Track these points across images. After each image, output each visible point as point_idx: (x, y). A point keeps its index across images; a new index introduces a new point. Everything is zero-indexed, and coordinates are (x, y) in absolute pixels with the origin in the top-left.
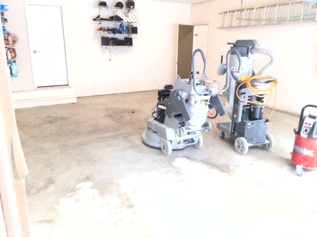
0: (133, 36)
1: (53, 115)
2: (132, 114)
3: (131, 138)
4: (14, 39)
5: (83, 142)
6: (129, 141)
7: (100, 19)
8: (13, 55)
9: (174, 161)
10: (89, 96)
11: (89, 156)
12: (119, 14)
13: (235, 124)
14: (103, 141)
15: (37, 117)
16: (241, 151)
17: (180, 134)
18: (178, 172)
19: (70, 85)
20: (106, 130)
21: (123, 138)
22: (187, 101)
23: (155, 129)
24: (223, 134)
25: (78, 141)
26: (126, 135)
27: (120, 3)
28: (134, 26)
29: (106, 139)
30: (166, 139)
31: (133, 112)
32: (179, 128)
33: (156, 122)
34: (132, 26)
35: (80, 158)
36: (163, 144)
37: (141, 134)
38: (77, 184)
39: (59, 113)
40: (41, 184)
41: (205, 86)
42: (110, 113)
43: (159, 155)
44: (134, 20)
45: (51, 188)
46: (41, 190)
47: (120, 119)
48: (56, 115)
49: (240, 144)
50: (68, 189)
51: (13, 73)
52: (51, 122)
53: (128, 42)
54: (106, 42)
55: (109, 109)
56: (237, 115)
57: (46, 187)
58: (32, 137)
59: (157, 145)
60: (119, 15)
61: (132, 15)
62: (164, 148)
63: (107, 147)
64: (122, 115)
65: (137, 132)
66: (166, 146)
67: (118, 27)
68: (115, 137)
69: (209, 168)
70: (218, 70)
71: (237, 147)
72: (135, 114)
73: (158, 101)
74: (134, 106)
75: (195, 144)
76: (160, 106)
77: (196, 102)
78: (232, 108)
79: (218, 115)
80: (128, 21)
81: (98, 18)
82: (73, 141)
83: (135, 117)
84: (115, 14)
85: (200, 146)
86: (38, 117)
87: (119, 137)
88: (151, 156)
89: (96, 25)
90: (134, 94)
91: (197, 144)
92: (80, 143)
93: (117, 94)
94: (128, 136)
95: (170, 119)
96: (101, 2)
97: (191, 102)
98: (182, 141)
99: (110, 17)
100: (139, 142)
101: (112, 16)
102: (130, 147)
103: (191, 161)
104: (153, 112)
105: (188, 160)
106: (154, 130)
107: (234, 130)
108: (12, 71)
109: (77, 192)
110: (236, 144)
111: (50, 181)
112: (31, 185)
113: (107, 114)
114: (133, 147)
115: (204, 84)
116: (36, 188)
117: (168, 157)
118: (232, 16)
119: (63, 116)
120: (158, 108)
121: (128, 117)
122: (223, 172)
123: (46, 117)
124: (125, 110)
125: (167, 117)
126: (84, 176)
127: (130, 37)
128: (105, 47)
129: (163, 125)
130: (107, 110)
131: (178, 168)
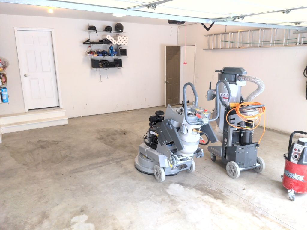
0: (122, 58)
1: (45, 139)
2: (123, 135)
3: (124, 163)
4: (4, 64)
5: (76, 169)
6: (122, 166)
7: (89, 43)
8: (4, 80)
9: (168, 188)
10: (80, 117)
11: (82, 186)
12: (108, 37)
13: (226, 148)
14: (96, 168)
15: (28, 142)
16: (233, 175)
17: (173, 162)
18: (172, 200)
19: (61, 107)
20: (98, 154)
21: (115, 163)
22: (179, 129)
23: (148, 155)
24: (214, 157)
25: (70, 168)
26: (118, 160)
27: (109, 27)
28: (123, 48)
29: (98, 166)
30: (160, 166)
31: (124, 134)
32: (172, 156)
33: (148, 148)
34: (121, 49)
35: (74, 188)
36: (156, 170)
37: (134, 158)
38: (72, 218)
39: (51, 137)
40: (35, 219)
41: (196, 116)
42: (101, 135)
43: (153, 181)
44: (122, 42)
45: (46, 224)
46: (35, 226)
47: (112, 142)
48: (47, 139)
49: (232, 168)
50: (63, 223)
51: (3, 99)
52: (42, 147)
53: (118, 64)
54: (95, 64)
55: (100, 131)
56: (227, 139)
57: (40, 222)
58: (24, 165)
59: (150, 171)
60: (108, 39)
61: (121, 38)
62: (158, 175)
63: (100, 174)
64: (114, 137)
65: (129, 156)
66: (159, 173)
67: (107, 50)
68: (107, 162)
69: (203, 195)
70: (207, 95)
71: (229, 170)
72: (126, 135)
73: (150, 126)
74: (126, 127)
75: (188, 169)
76: (152, 133)
77: (188, 130)
78: (223, 132)
79: (210, 142)
80: (117, 44)
81: (87, 42)
82: (65, 169)
83: (127, 139)
84: (104, 37)
85: (193, 171)
86: (30, 142)
87: (111, 162)
88: (145, 183)
89: (86, 48)
90: (125, 113)
91: (190, 169)
92: (73, 170)
93: (107, 113)
94: (120, 161)
95: (163, 146)
96: (90, 26)
97: (182, 131)
98: (175, 167)
99: (99, 41)
100: (131, 168)
101: (101, 39)
102: (123, 174)
103: (184, 188)
104: (145, 137)
105: (182, 187)
106: (146, 156)
107: (225, 154)
108: (3, 97)
109: (71, 227)
110: (228, 168)
111: (45, 216)
112: (25, 220)
113: (99, 137)
114: (126, 173)
115: (195, 114)
116: (31, 224)
117: (161, 184)
118: (217, 38)
119: (54, 139)
120: (150, 134)
121: (119, 140)
122: (217, 199)
123: (37, 141)
124: (116, 131)
125: (159, 144)
126: (79, 209)
127: (119, 58)
128: (95, 69)
129: (156, 151)
130: (98, 132)
131: (172, 196)
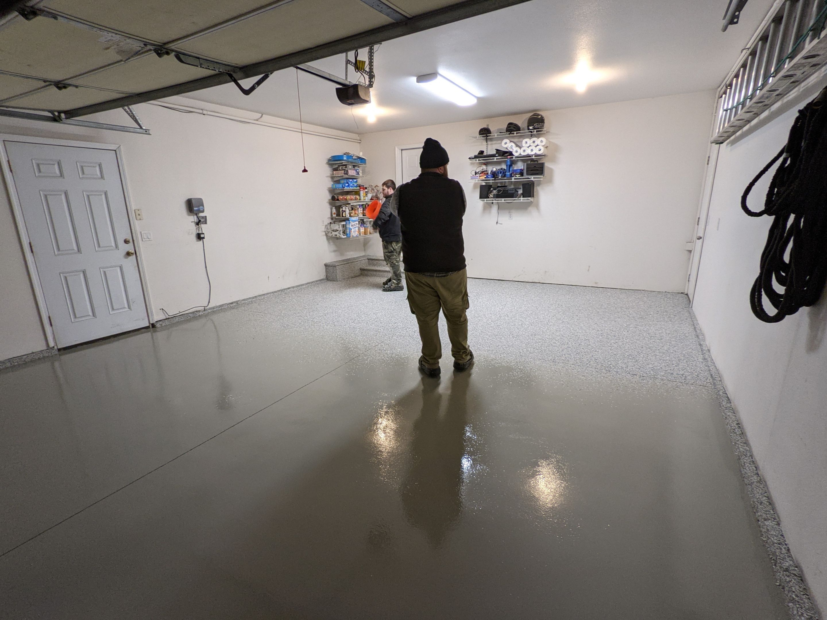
0: (536, 179)
12: (506, 143)
27: (514, 125)
44: (532, 150)
60: (505, 146)
61: (530, 141)
80: (520, 154)
96: (483, 128)
